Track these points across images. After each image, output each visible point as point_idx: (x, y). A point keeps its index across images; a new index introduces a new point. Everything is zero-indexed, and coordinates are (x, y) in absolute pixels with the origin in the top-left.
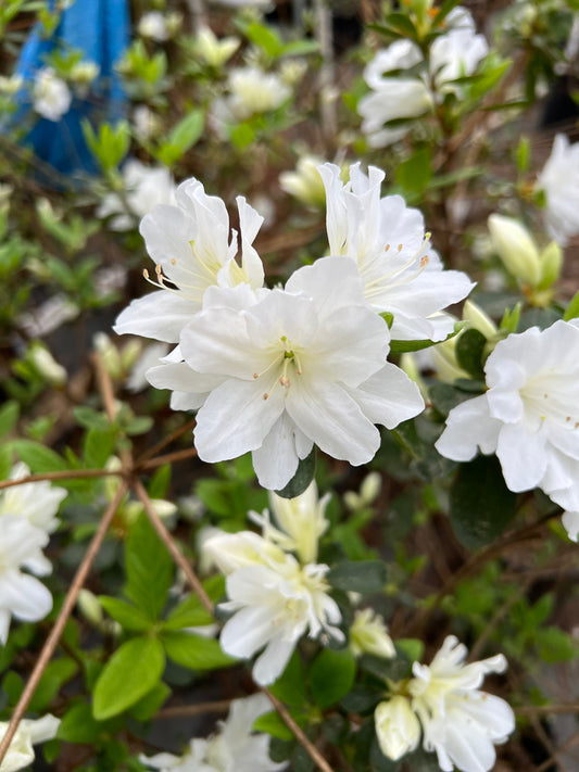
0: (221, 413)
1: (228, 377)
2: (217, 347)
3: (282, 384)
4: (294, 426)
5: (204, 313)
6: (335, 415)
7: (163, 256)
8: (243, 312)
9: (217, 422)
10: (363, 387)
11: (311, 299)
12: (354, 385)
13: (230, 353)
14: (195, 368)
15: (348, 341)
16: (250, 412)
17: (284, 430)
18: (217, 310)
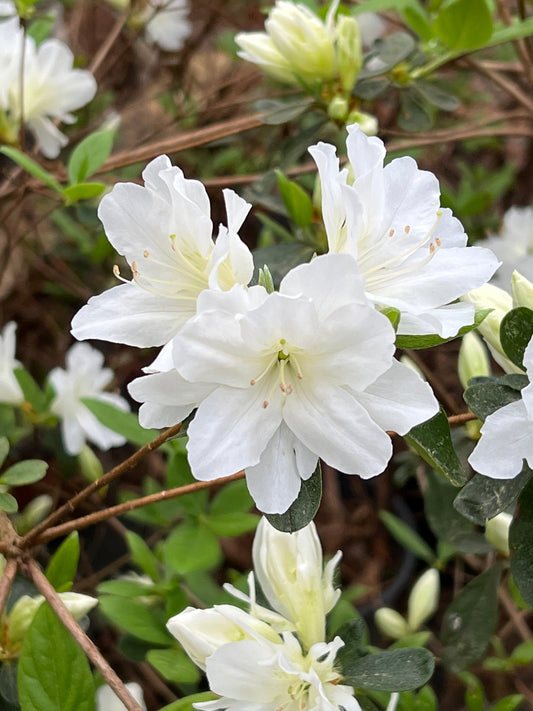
0: (213, 426)
1: (218, 385)
2: (209, 353)
3: (283, 390)
4: (294, 439)
5: (198, 318)
6: (341, 423)
7: (127, 245)
8: (239, 316)
9: (209, 436)
10: (370, 390)
11: (310, 300)
12: (361, 388)
13: (222, 358)
14: (185, 376)
15: (351, 340)
16: (245, 424)
17: (282, 445)
18: (210, 314)
